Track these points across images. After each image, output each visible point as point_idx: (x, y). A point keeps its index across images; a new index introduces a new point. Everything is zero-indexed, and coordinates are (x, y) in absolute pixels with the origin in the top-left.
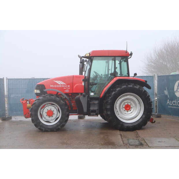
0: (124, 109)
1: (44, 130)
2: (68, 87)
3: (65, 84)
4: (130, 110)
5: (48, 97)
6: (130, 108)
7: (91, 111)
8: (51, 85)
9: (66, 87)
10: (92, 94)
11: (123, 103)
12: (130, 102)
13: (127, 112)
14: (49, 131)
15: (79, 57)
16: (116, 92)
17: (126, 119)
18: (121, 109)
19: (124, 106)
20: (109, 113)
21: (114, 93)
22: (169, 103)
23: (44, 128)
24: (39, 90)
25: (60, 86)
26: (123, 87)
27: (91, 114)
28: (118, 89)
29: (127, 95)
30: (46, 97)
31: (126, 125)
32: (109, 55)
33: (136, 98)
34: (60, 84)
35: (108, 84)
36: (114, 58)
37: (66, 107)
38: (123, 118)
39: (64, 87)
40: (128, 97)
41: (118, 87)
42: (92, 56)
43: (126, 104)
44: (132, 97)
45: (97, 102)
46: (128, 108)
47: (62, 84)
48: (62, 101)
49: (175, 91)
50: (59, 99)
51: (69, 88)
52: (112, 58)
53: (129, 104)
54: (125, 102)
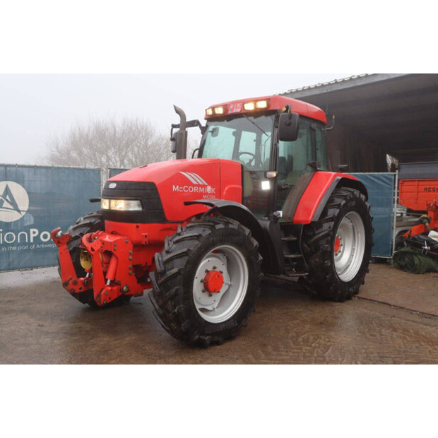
2: (211, 194)
3: (206, 184)
6: (339, 247)
8: (174, 186)
9: (207, 193)
24: (137, 202)
25: (195, 189)
32: (309, 116)
34: (194, 182)
39: (205, 194)
47: (201, 183)
53: (339, 237)
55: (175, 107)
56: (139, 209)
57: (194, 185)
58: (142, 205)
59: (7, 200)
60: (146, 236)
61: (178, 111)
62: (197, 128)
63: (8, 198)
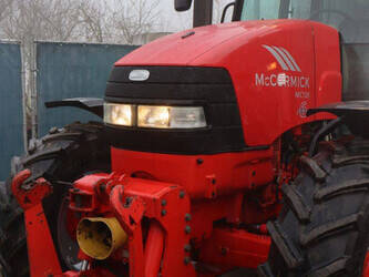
2: (304, 89)
3: (298, 69)
25: (287, 81)
39: (297, 89)
51: (308, 95)
56: (202, 124)
58: (207, 116)
60: (214, 181)
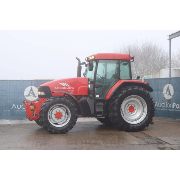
0: (128, 111)
1: (53, 132)
2: (72, 89)
3: (70, 86)
4: (134, 112)
5: (58, 98)
6: (134, 110)
7: (97, 113)
8: (56, 87)
9: (70, 89)
10: (98, 96)
11: (128, 105)
12: (134, 104)
13: (131, 113)
14: (59, 133)
15: (77, 59)
16: (123, 94)
17: (131, 120)
18: (126, 111)
19: (128, 108)
20: (116, 114)
21: (120, 95)
22: (157, 105)
23: (54, 130)
24: (43, 92)
25: (65, 88)
26: (129, 89)
27: (97, 116)
28: (124, 91)
29: (131, 98)
30: (56, 99)
31: (131, 126)
32: (114, 59)
33: (140, 100)
34: (64, 86)
35: (113, 86)
36: (118, 61)
37: (75, 109)
38: (128, 119)
39: (69, 89)
40: (133, 99)
41: (124, 90)
42: (97, 59)
43: (130, 106)
44: (136, 99)
45: (102, 104)
46: (132, 110)
47: (67, 86)
48: (71, 103)
49: (164, 93)
50: (69, 101)
51: (74, 90)
52: (116, 61)
53: (133, 106)
54: (129, 104)
55: (76, 58)
56: (44, 94)
57: (64, 87)
59: (31, 93)
61: (78, 59)
62: (85, 65)
63: (32, 92)
